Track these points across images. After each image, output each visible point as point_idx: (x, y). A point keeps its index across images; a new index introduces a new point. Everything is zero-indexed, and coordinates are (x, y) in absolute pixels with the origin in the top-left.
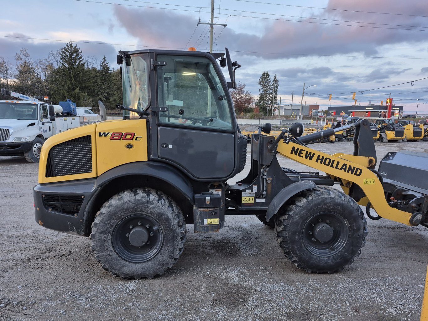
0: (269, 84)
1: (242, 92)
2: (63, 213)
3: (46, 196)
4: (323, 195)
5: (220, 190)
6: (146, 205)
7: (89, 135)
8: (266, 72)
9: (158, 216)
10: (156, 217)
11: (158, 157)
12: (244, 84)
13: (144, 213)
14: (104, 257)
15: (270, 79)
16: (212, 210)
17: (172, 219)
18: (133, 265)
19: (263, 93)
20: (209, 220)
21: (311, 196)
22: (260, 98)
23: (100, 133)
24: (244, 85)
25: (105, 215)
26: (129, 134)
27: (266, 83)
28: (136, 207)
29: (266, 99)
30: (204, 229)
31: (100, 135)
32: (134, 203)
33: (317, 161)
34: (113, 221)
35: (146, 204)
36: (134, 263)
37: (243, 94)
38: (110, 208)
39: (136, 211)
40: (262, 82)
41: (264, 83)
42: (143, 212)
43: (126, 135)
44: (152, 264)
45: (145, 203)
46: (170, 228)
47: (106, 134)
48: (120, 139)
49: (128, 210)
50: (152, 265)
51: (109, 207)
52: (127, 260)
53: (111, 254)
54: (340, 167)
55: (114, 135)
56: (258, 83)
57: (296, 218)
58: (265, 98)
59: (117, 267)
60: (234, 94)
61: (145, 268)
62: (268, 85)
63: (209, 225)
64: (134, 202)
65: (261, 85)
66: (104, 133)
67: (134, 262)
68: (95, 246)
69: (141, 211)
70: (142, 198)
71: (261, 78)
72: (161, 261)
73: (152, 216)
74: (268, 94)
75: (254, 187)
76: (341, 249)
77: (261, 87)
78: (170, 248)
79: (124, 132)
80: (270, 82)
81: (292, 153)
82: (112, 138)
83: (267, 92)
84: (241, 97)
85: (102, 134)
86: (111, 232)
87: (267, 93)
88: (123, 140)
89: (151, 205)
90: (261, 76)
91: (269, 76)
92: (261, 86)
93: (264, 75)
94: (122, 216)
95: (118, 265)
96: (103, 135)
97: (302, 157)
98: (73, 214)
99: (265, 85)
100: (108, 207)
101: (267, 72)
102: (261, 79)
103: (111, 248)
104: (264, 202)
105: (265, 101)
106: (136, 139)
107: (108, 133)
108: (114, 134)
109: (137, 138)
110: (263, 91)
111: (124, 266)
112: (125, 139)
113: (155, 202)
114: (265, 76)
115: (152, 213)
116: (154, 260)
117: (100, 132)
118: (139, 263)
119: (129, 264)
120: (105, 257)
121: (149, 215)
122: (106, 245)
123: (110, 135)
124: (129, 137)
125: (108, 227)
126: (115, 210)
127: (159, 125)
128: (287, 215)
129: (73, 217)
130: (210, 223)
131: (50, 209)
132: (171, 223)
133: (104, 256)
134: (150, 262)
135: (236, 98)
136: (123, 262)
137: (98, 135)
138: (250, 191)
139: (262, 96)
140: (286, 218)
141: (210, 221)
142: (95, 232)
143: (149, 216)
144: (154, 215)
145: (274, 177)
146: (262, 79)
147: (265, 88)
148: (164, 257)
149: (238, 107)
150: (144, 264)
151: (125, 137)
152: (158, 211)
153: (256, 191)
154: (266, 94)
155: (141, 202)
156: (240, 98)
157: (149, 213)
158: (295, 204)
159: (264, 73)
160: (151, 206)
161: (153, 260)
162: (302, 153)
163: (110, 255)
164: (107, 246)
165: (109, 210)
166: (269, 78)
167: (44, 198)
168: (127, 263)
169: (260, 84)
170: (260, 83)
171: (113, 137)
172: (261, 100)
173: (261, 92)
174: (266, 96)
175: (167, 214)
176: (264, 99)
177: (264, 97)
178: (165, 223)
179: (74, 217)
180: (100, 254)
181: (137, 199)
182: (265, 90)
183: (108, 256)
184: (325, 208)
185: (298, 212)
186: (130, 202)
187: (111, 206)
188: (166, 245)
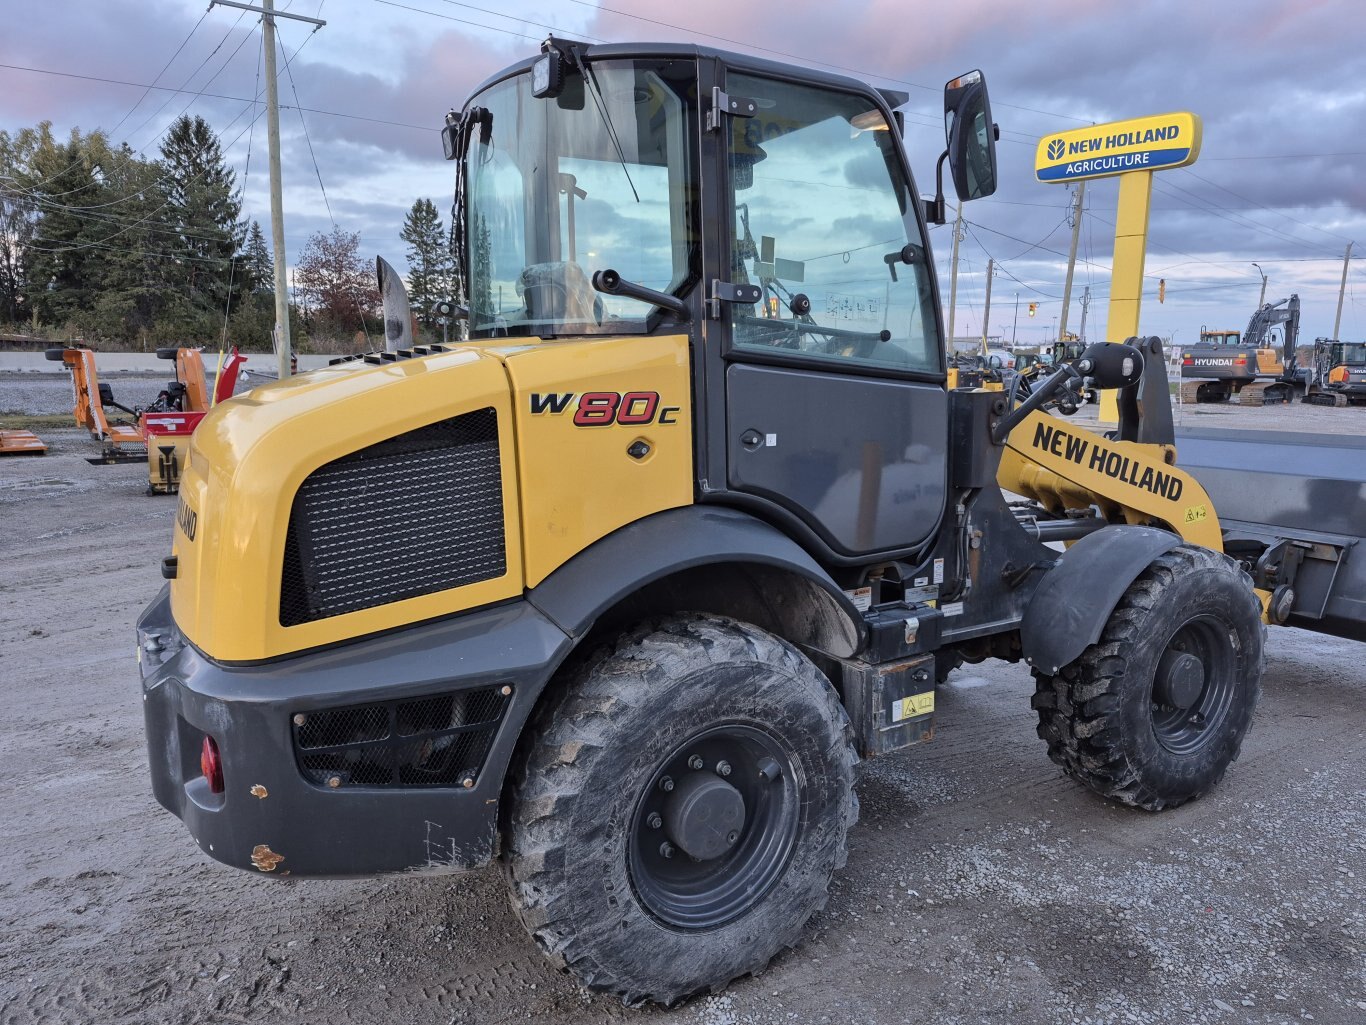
0: (440, 241)
1: (350, 263)
2: (402, 787)
3: (312, 717)
4: (1193, 564)
5: (868, 591)
6: (751, 684)
7: (487, 409)
8: (424, 201)
9: (790, 718)
10: (783, 723)
11: (729, 486)
12: (355, 237)
13: (742, 717)
14: (600, 939)
15: (440, 225)
16: (916, 666)
17: (830, 722)
18: (706, 939)
19: (421, 268)
20: (906, 700)
21: (1166, 572)
22: (414, 287)
23: (535, 398)
24: (354, 240)
25: (602, 754)
26: (641, 396)
27: (428, 236)
28: (717, 698)
29: (434, 290)
30: (893, 737)
31: (537, 408)
32: (712, 683)
33: (1092, 466)
34: (636, 774)
35: (750, 680)
36: (707, 929)
37: (351, 269)
38: (622, 720)
39: (716, 713)
40: (415, 231)
41: (422, 237)
42: (740, 711)
43: (632, 399)
44: (769, 913)
45: (747, 675)
46: (826, 759)
47: (559, 402)
48: (609, 422)
49: (691, 714)
50: (770, 920)
51: (617, 714)
52: (681, 923)
53: (628, 918)
54: (1138, 479)
55: (590, 402)
56: (401, 235)
57: (1142, 648)
58: (429, 286)
59: (654, 967)
60: (322, 267)
61: (749, 939)
62: (437, 244)
63: (907, 720)
64: (710, 679)
65: (412, 241)
66: (552, 398)
67: (704, 924)
68: (563, 901)
69: (733, 710)
70: (733, 655)
71: (409, 218)
72: (800, 894)
73: (768, 724)
74: (437, 272)
75: (936, 565)
76: (1221, 721)
77: (414, 251)
78: (826, 834)
79: (623, 391)
80: (441, 233)
81: (1036, 444)
82: (583, 420)
83: (434, 265)
84: (348, 281)
85: (541, 402)
86: (627, 824)
87: (436, 268)
88: (620, 422)
89: (767, 679)
90: (410, 212)
91: (435, 216)
92: (414, 245)
93: (418, 208)
94: (667, 744)
95: (656, 955)
96: (549, 406)
97: (1059, 454)
98: (450, 778)
99: (427, 245)
100: (614, 717)
101: (428, 200)
102: (409, 223)
103: (628, 894)
104: (961, 612)
105: (432, 298)
106: (662, 420)
107: (568, 397)
108: (588, 399)
109: (665, 411)
110: (421, 262)
111: (678, 953)
112: (627, 418)
113: (775, 663)
114: (424, 213)
115: (767, 713)
116: (775, 897)
117: (535, 393)
118: (723, 924)
119: (693, 940)
120: (606, 936)
121: (758, 720)
122: (608, 885)
123: (573, 406)
124: (639, 408)
125: (617, 803)
126: (642, 726)
127: (729, 360)
128: (1117, 644)
129: (455, 795)
130: (909, 714)
131: (335, 781)
132: (827, 737)
133: (603, 933)
134: (764, 909)
135: (331, 281)
136: (671, 937)
137: (524, 405)
138: (925, 580)
139: (418, 278)
140: (1116, 653)
141: (911, 707)
142: (563, 838)
143: (758, 725)
144: (776, 716)
145: (986, 525)
146: (415, 223)
147: (428, 252)
148: (807, 877)
149: (340, 311)
150: (740, 922)
151: (628, 413)
152: (788, 699)
153: (941, 581)
154: (434, 272)
155: (732, 673)
156: (344, 284)
157: (758, 714)
158: (1134, 607)
159: (419, 203)
160: (766, 685)
161: (770, 897)
162: (1060, 443)
163: (625, 924)
164: (611, 888)
165: (617, 727)
166: (436, 222)
167: (302, 728)
168: (686, 939)
169: (408, 239)
170: (407, 235)
171: (586, 414)
172: (417, 291)
173: (414, 264)
174: (434, 280)
175: (815, 703)
176: (426, 289)
177: (426, 283)
178: (809, 740)
179: (459, 791)
180: (585, 930)
181: (719, 664)
182: (427, 261)
183: (617, 932)
184: (1200, 605)
185: (1145, 629)
186: (693, 679)
187: (624, 709)
188: (813, 825)
